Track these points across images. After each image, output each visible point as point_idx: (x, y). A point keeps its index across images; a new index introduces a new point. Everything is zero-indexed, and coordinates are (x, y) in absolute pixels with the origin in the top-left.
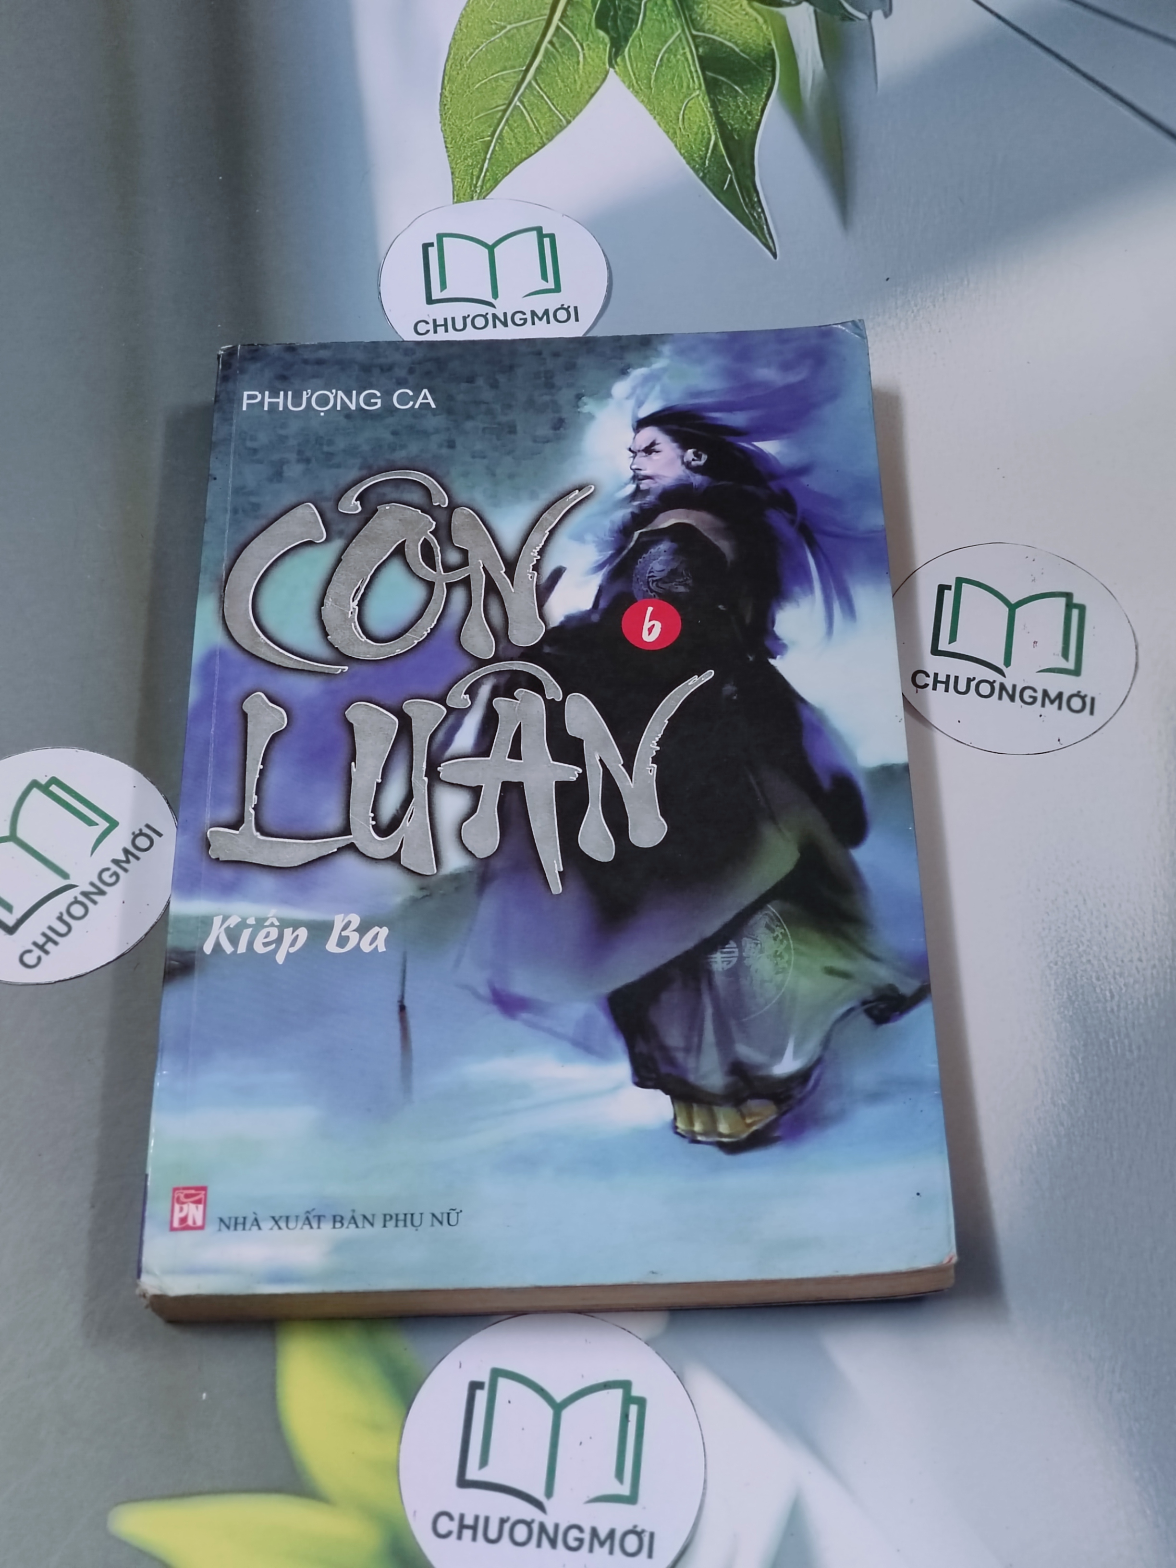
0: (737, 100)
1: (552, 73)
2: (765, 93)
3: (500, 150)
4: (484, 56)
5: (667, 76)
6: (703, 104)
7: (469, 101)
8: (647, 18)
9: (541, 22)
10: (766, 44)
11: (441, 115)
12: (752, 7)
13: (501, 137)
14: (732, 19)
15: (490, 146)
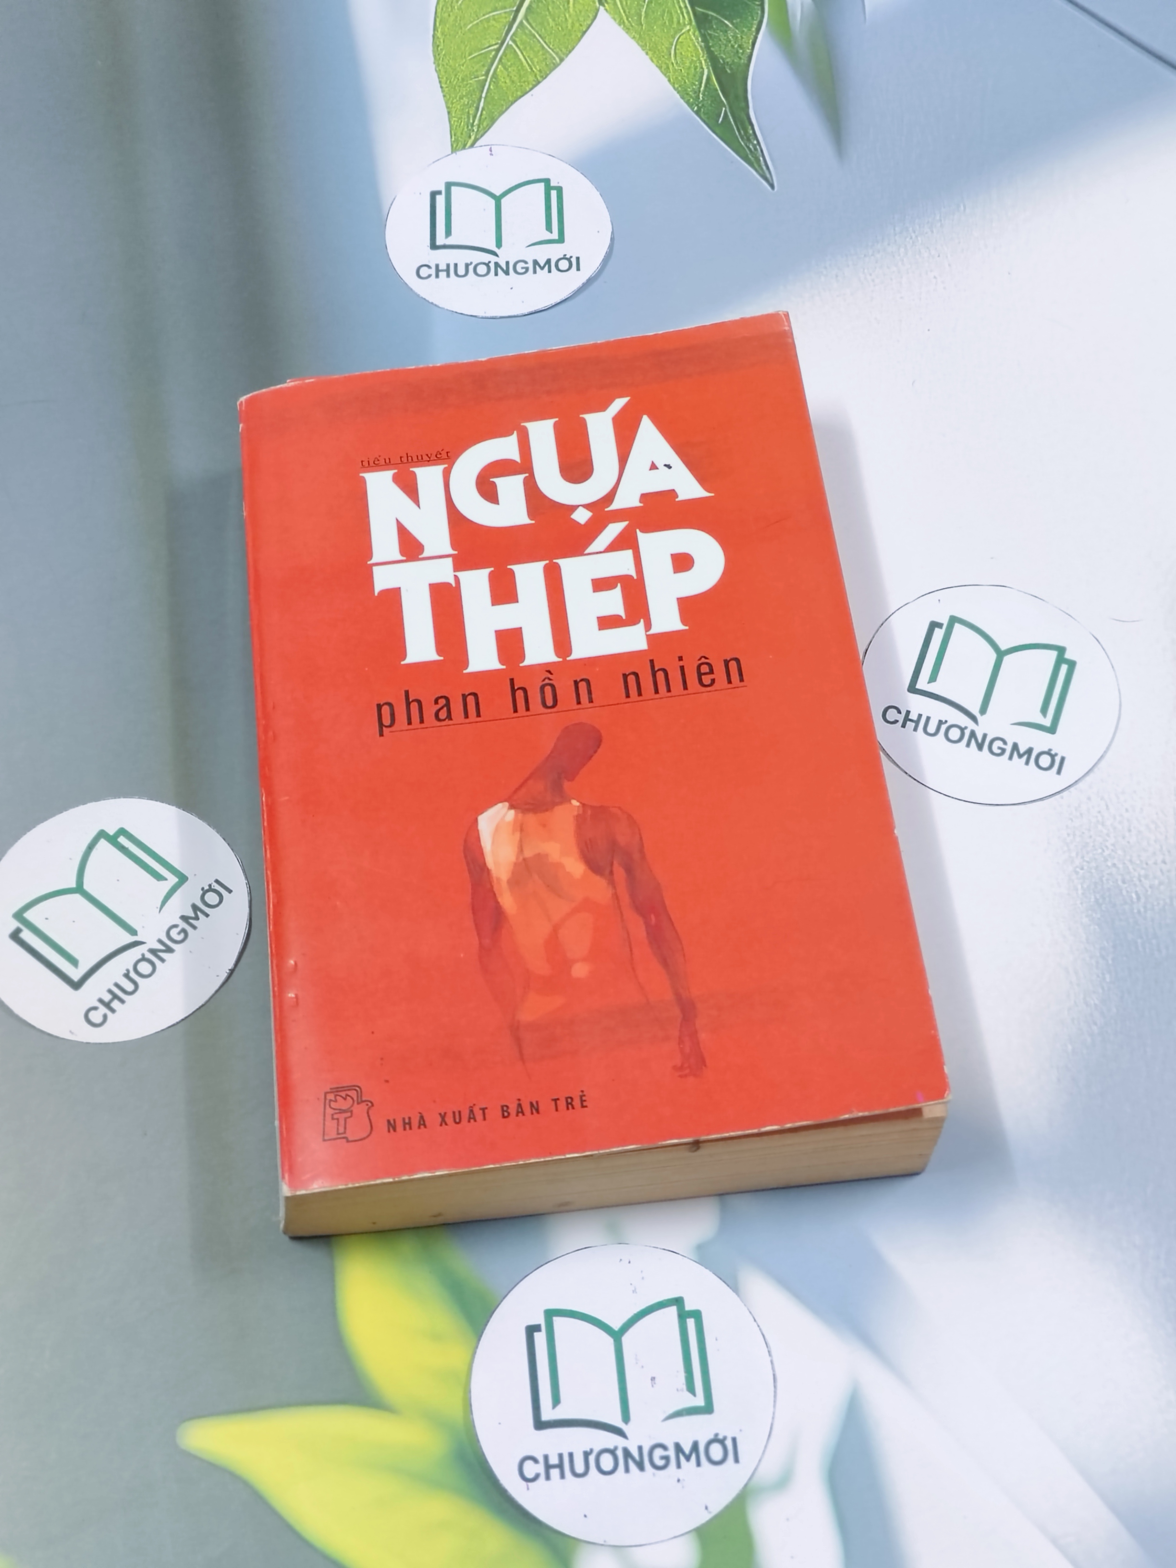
0: (727, 34)
1: (543, 12)
2: (755, 26)
3: (494, 89)
5: (657, 13)
6: (694, 38)
7: (461, 42)
11: (435, 56)
13: (495, 76)
15: (485, 85)
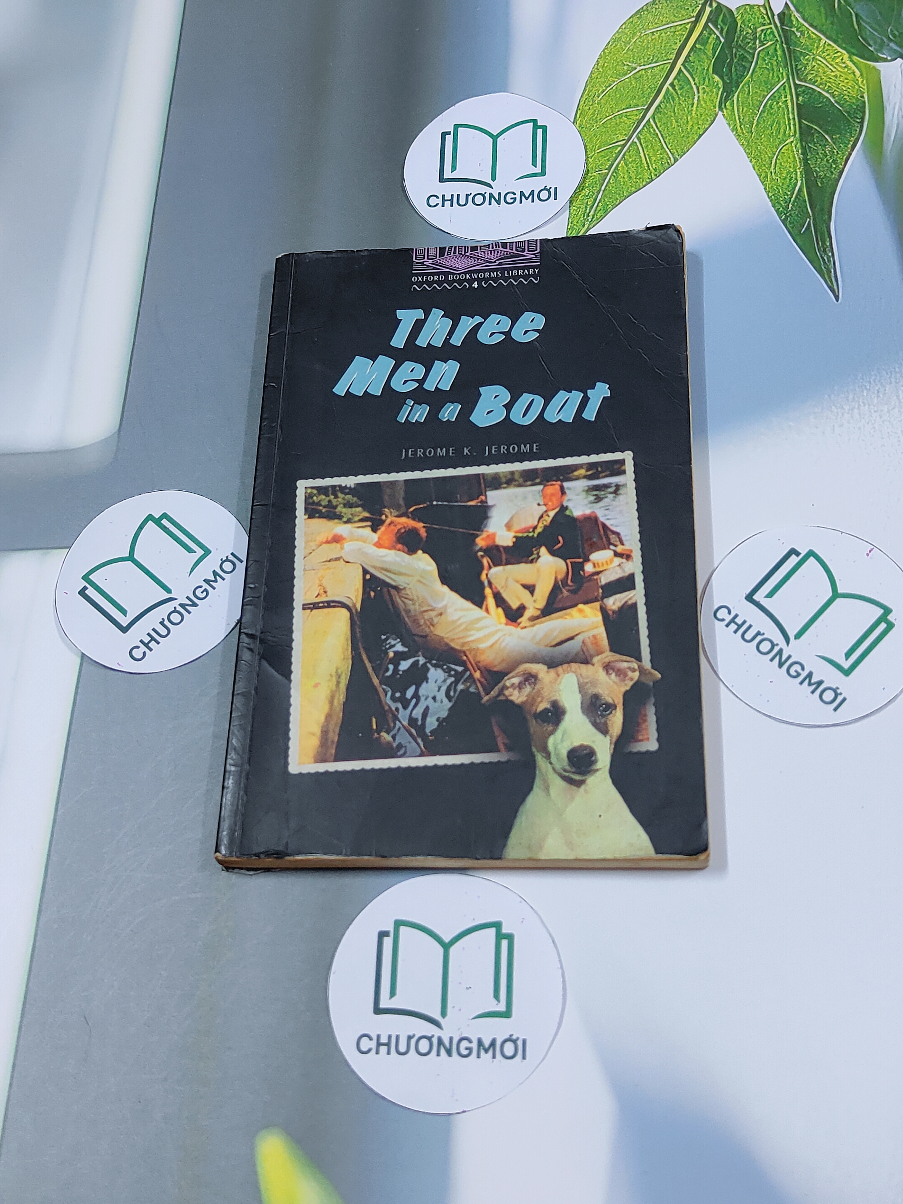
0: (825, 148)
1: (669, 113)
2: (851, 143)
3: (613, 183)
4: (614, 94)
5: (767, 123)
6: (795, 150)
7: (595, 135)
8: (758, 67)
9: (666, 66)
10: (859, 97)
12: (852, 61)
14: (832, 71)
15: (606, 178)
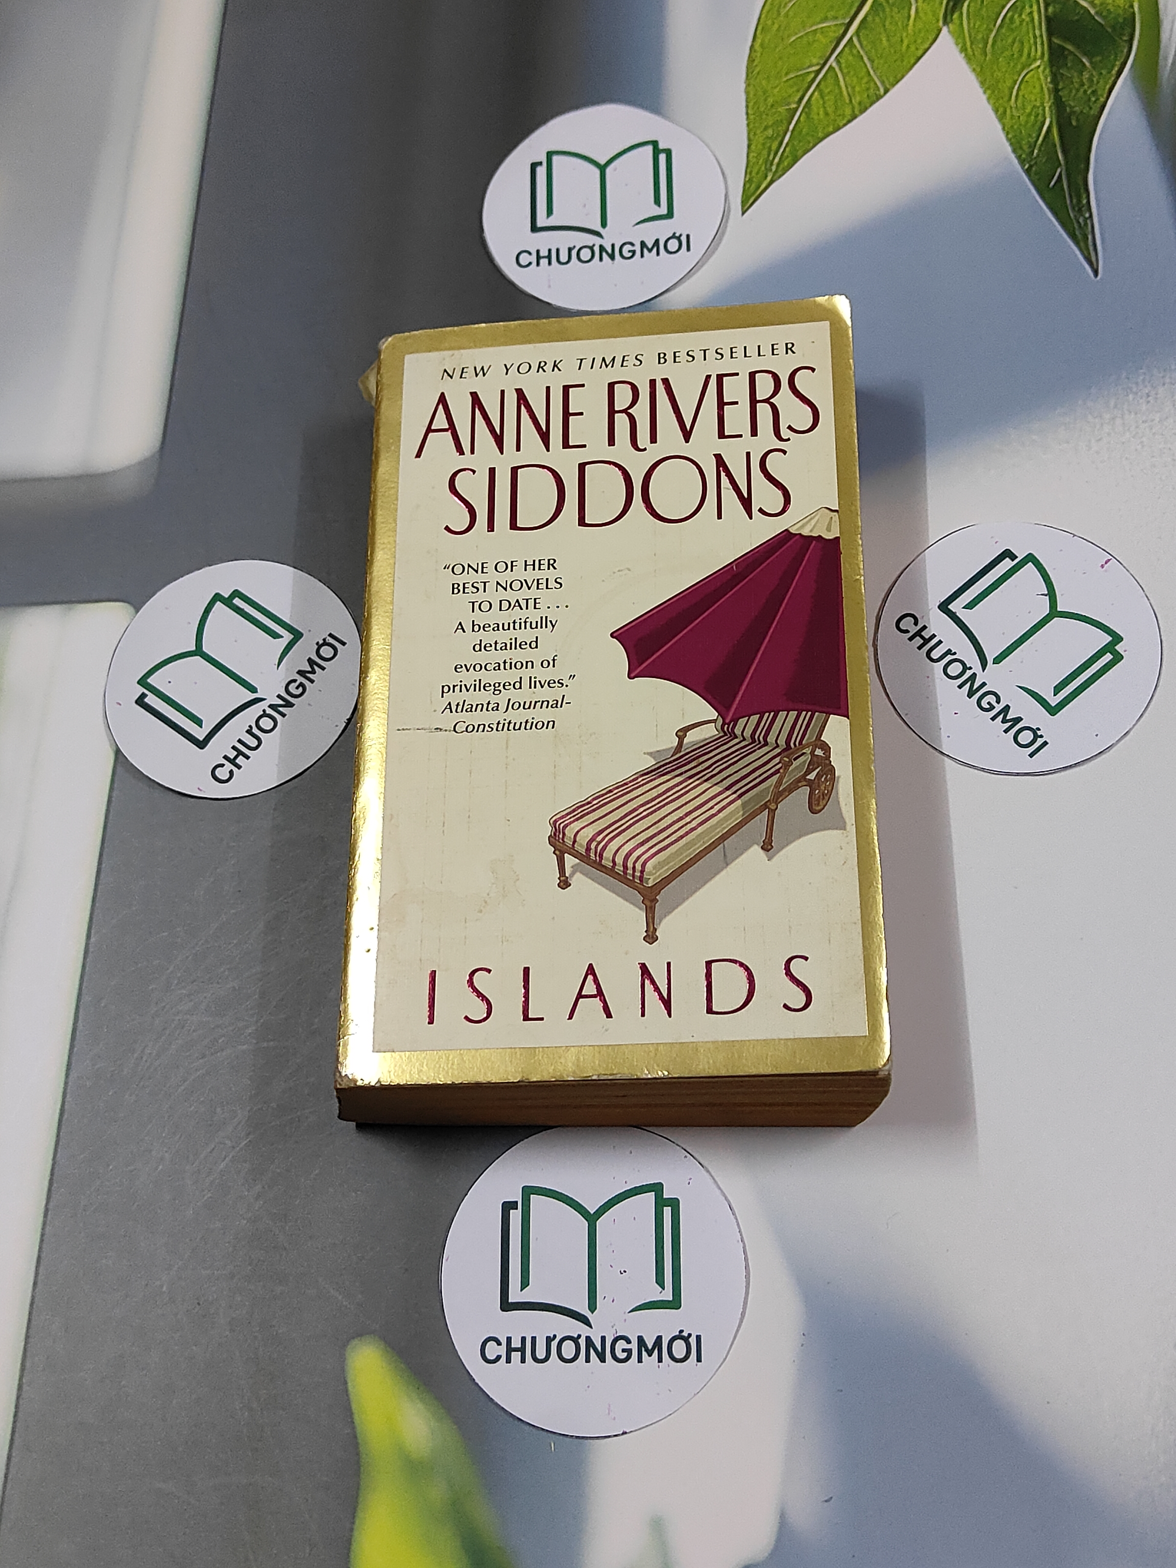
0: (1082, 75)
1: (878, 27)
3: (805, 122)
4: (805, 4)
5: (1007, 41)
6: (1042, 78)
7: (780, 58)
10: (1126, 7)
11: (747, 73)
13: (808, 104)
15: (795, 115)
